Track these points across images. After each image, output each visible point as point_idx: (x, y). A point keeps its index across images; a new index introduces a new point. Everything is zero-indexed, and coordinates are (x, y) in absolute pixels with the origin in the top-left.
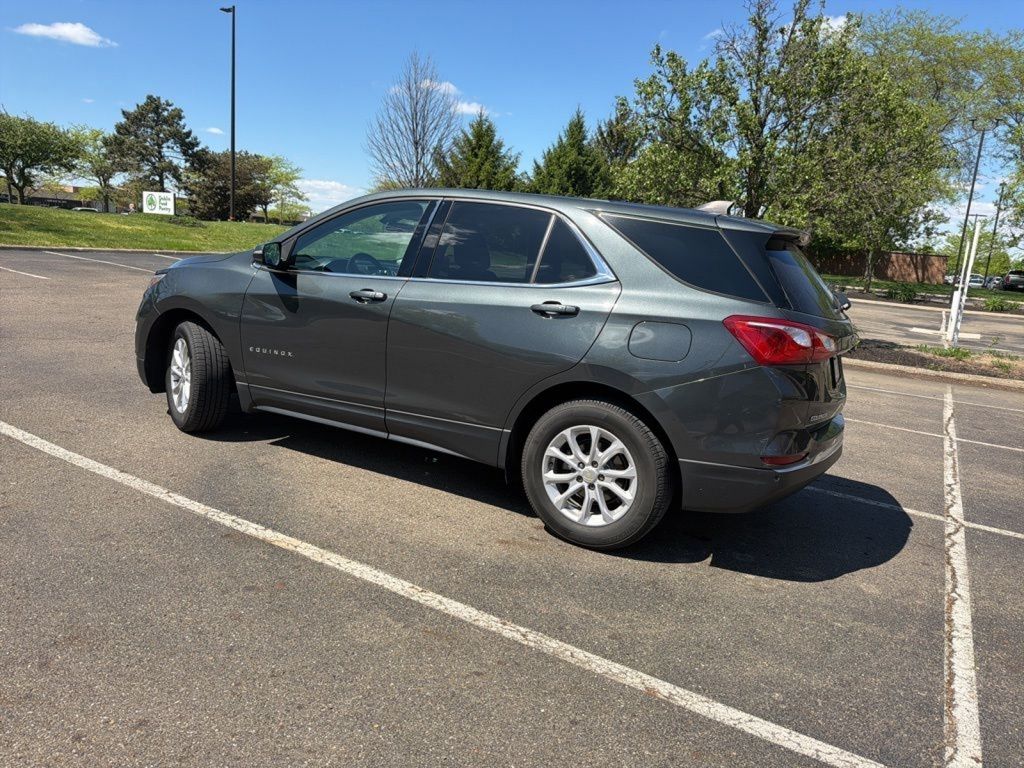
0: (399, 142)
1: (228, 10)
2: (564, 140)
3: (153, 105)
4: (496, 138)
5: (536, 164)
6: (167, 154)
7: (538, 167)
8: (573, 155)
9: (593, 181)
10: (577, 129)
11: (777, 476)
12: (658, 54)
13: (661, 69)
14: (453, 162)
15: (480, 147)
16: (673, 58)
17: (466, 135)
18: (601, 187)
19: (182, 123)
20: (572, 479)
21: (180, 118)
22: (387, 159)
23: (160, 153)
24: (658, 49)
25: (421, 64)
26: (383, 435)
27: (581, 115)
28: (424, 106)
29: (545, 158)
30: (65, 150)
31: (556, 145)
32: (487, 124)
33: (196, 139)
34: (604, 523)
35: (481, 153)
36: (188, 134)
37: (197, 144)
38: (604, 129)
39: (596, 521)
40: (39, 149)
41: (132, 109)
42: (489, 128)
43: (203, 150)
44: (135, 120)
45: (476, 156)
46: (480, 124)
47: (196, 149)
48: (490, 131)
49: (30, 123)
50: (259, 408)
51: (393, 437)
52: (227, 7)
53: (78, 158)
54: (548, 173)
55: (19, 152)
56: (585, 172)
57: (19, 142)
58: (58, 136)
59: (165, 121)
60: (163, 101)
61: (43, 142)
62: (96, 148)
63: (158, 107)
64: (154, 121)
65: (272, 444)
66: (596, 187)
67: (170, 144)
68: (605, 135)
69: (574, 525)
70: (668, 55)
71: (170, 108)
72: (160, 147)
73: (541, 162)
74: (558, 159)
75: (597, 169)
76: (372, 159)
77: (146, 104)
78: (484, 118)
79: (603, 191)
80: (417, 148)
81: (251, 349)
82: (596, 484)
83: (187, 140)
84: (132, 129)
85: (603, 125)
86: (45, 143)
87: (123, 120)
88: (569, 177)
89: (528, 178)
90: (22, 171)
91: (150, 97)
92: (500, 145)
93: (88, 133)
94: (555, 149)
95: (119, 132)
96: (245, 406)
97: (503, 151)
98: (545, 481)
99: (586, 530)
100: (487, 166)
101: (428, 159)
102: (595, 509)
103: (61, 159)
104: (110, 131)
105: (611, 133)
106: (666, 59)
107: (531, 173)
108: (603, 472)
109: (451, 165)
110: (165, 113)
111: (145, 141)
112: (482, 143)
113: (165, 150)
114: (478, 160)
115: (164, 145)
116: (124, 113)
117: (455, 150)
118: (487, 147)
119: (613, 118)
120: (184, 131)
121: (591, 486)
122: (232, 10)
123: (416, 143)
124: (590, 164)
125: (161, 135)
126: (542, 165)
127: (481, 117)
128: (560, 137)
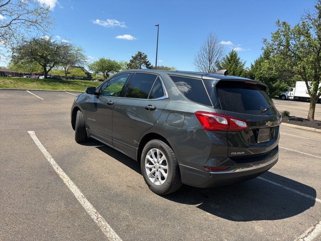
0: (204, 60)
1: (157, 26)
2: (262, 56)
3: (140, 54)
4: (238, 57)
5: (251, 64)
6: (142, 68)
11: (211, 174)
12: (279, 23)
13: (280, 28)
14: (222, 65)
15: (232, 60)
16: (284, 23)
17: (227, 57)
19: (146, 59)
20: (153, 167)
21: (146, 57)
22: (200, 65)
23: (140, 67)
24: (279, 21)
25: (213, 35)
28: (213, 48)
29: (255, 62)
30: (117, 67)
31: (259, 58)
33: (150, 63)
34: (160, 185)
35: (232, 62)
36: (148, 62)
37: (150, 65)
39: (157, 183)
40: (111, 67)
41: (134, 56)
43: (152, 66)
44: (135, 58)
45: (230, 63)
46: (232, 53)
47: (150, 66)
49: (109, 60)
51: (115, 148)
52: (157, 25)
53: (120, 69)
54: (256, 67)
55: (106, 68)
57: (107, 66)
58: (116, 63)
59: (142, 58)
60: (142, 53)
61: (112, 65)
62: (125, 67)
63: (141, 55)
64: (139, 58)
65: (96, 147)
67: (143, 65)
69: (152, 184)
70: (282, 23)
71: (144, 55)
72: (141, 66)
76: (195, 66)
77: (138, 54)
78: (234, 51)
80: (210, 62)
81: (88, 119)
82: (158, 170)
83: (148, 64)
84: (134, 61)
86: (113, 66)
87: (132, 59)
89: (249, 69)
90: (107, 73)
91: (139, 52)
92: (239, 59)
93: (124, 63)
95: (131, 62)
96: (88, 135)
97: (240, 61)
98: (146, 167)
99: (155, 186)
100: (233, 66)
101: (213, 64)
103: (116, 70)
104: (129, 62)
106: (281, 24)
108: (160, 166)
109: (222, 66)
110: (143, 56)
111: (137, 64)
112: (233, 59)
113: (142, 66)
114: (231, 64)
115: (142, 65)
116: (132, 57)
117: (223, 61)
118: (234, 60)
120: (147, 61)
121: (157, 171)
122: (158, 25)
123: (210, 60)
125: (141, 62)
126: (254, 65)
127: (233, 51)
128: (261, 55)
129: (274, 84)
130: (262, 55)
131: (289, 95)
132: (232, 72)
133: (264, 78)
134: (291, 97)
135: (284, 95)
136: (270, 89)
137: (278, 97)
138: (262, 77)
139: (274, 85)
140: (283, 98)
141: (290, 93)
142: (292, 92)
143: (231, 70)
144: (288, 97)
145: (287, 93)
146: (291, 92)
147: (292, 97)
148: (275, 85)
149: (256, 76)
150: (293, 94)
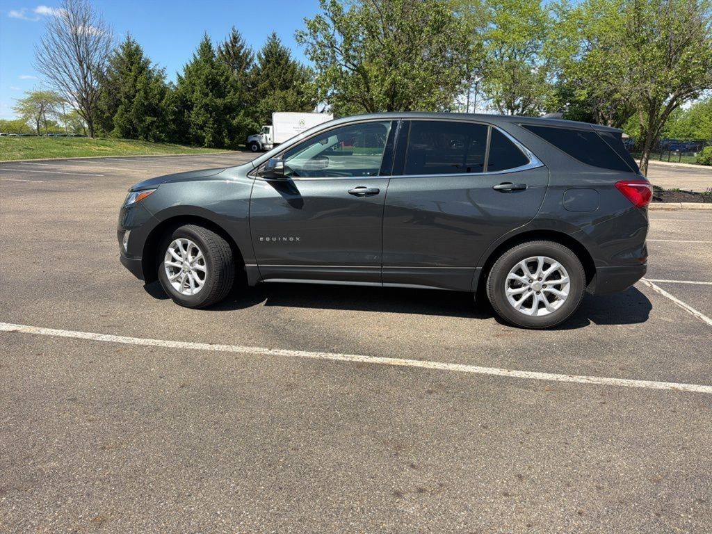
2: (198, 57)
4: (144, 56)
5: (178, 75)
7: (180, 78)
8: (208, 69)
9: (225, 88)
10: (206, 48)
14: (110, 76)
15: (132, 63)
17: (118, 54)
18: (232, 92)
20: (525, 291)
22: (57, 75)
26: (379, 284)
27: (208, 39)
29: (185, 71)
31: (193, 61)
32: (135, 45)
34: (549, 312)
35: (134, 68)
38: (223, 49)
39: (543, 312)
42: (137, 48)
46: (129, 45)
48: (138, 51)
50: (265, 281)
51: (386, 285)
54: (191, 83)
56: (219, 81)
65: (267, 306)
66: (229, 92)
68: (224, 53)
69: (530, 318)
73: (183, 74)
74: (196, 72)
75: (227, 79)
78: (131, 40)
79: (234, 95)
81: (261, 239)
82: (541, 291)
85: (221, 46)
88: (208, 86)
89: (174, 86)
92: (147, 62)
94: (192, 64)
96: (252, 281)
97: (151, 66)
98: (506, 295)
100: (141, 78)
102: (541, 305)
105: (228, 52)
107: (176, 83)
108: (545, 283)
112: (133, 59)
114: (133, 74)
118: (139, 63)
119: (229, 42)
121: (538, 292)
124: (222, 75)
126: (183, 76)
127: (128, 39)
128: (195, 56)
129: (234, 119)
130: (197, 55)
131: (264, 141)
132: (142, 93)
133: (212, 106)
134: (267, 144)
135: (255, 143)
136: (230, 131)
137: (245, 146)
138: (208, 105)
139: (234, 122)
140: (254, 148)
141: (266, 138)
142: (269, 136)
143: (138, 88)
144: (263, 145)
145: (260, 138)
146: (267, 135)
147: (270, 144)
148: (236, 120)
149: (196, 102)
150: (272, 140)
